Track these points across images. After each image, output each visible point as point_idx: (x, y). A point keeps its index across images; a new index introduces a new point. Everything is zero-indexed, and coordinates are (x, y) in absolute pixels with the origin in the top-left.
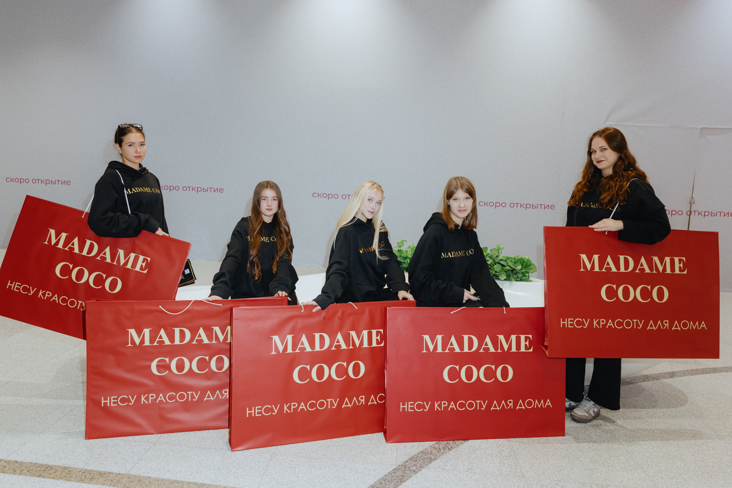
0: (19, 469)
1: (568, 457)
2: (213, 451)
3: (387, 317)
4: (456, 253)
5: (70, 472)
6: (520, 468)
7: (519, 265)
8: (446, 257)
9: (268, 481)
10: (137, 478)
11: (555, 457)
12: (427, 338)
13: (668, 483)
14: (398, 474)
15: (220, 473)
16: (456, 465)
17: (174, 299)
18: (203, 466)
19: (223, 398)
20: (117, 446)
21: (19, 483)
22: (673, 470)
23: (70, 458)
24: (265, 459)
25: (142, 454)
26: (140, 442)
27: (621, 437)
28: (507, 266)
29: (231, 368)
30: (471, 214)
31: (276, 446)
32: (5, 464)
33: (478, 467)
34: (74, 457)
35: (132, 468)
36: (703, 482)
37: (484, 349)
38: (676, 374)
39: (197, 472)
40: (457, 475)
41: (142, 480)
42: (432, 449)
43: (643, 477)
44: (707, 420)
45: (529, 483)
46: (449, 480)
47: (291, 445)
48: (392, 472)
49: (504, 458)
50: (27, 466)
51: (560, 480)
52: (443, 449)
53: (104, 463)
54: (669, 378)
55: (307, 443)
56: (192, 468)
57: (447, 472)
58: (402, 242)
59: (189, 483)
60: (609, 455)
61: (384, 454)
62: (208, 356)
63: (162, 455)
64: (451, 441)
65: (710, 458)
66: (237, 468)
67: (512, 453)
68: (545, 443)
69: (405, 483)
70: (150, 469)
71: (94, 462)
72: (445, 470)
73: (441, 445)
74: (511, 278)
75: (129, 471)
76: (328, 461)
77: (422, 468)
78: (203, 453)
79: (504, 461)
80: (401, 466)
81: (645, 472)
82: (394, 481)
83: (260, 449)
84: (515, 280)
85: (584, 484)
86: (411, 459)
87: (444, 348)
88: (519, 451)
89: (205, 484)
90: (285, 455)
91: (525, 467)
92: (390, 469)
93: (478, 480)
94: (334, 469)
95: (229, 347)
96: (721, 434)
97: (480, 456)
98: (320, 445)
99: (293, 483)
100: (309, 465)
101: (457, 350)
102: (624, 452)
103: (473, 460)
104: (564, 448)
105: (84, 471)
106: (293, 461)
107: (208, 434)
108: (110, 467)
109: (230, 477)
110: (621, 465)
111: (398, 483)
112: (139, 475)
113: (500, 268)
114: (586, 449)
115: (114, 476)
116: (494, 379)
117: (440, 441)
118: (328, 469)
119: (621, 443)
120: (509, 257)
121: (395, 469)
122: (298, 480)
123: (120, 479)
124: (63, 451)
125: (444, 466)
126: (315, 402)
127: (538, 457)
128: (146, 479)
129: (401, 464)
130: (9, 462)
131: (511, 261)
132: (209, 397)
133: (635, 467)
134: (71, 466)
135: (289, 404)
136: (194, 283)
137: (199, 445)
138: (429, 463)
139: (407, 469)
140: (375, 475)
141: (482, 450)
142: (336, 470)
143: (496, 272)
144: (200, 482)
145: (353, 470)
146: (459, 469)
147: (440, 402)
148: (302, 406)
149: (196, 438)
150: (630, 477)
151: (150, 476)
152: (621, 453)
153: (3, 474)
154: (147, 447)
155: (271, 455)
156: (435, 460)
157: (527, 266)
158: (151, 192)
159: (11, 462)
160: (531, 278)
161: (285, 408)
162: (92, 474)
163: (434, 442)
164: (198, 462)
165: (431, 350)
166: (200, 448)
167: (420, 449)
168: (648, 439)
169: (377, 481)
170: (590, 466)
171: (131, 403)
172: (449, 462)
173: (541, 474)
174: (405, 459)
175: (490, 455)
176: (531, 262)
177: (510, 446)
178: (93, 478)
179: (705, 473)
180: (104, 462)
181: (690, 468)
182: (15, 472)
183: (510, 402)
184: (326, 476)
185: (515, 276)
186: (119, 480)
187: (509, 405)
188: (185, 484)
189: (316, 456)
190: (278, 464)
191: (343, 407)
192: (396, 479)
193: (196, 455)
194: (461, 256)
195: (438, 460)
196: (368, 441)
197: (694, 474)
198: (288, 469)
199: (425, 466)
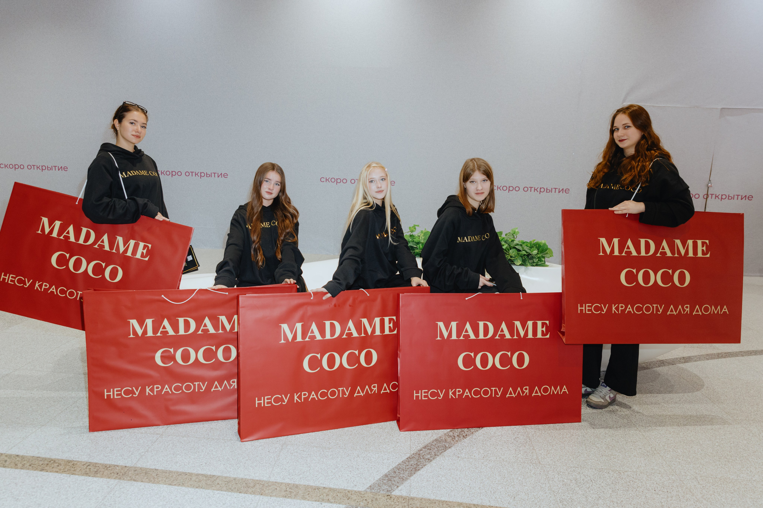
0: (21, 463)
1: (584, 443)
2: (222, 442)
3: (400, 304)
4: (472, 237)
5: (74, 465)
6: (536, 455)
7: (535, 250)
8: (462, 241)
9: (279, 471)
10: (143, 471)
11: (571, 443)
12: (441, 324)
13: (685, 468)
14: (412, 462)
15: (229, 464)
16: (471, 453)
17: (178, 288)
18: (212, 458)
19: (231, 388)
20: (122, 438)
21: (21, 478)
22: (690, 455)
23: (74, 451)
24: (276, 449)
25: (149, 446)
26: (146, 434)
27: (637, 423)
28: (523, 250)
29: (239, 358)
30: (488, 197)
31: (287, 436)
32: (6, 458)
33: (494, 454)
34: (78, 450)
35: (138, 460)
36: (720, 467)
37: (500, 335)
38: (692, 359)
39: (206, 464)
40: (473, 463)
41: (149, 473)
42: (447, 437)
43: (660, 463)
44: (724, 405)
45: (546, 470)
46: (464, 468)
47: (302, 435)
48: (406, 461)
49: (520, 446)
50: (29, 460)
51: (577, 466)
52: (457, 437)
53: (109, 456)
54: (685, 362)
55: (318, 432)
56: (201, 460)
57: (462, 460)
58: (414, 227)
59: (198, 475)
60: (626, 441)
61: (398, 443)
62: (214, 346)
63: (169, 446)
64: (465, 428)
65: (727, 443)
66: (247, 459)
67: (528, 440)
68: (560, 429)
69: (419, 471)
70: (157, 461)
71: (98, 455)
72: (460, 458)
73: (455, 433)
74: (527, 263)
75: (135, 464)
76: (340, 450)
77: (437, 456)
78: (211, 444)
79: (519, 448)
80: (415, 455)
81: (662, 457)
82: (408, 470)
83: (270, 439)
84: (531, 265)
85: (601, 470)
86: (425, 447)
87: (459, 335)
88: (534, 438)
89: (214, 476)
90: (296, 445)
91: (541, 454)
92: (404, 458)
93: (494, 467)
94: (346, 459)
95: (237, 337)
96: (737, 418)
97: (495, 443)
98: (332, 434)
99: (305, 473)
100: (321, 454)
101: (472, 337)
102: (641, 438)
103: (489, 447)
104: (580, 434)
105: (89, 464)
106: (305, 451)
107: (217, 425)
108: (116, 460)
109: (239, 469)
110: (638, 451)
111: (412, 472)
112: (146, 467)
113: (516, 253)
114: (602, 435)
115: (120, 469)
116: (509, 366)
117: (454, 429)
118: (340, 458)
119: (637, 429)
120: (525, 242)
121: (409, 457)
122: (309, 470)
123: (126, 471)
124: (66, 444)
125: (459, 454)
126: (326, 391)
127: (554, 443)
128: (153, 471)
129: (415, 453)
130: (10, 456)
131: (527, 246)
132: (217, 387)
133: (652, 452)
134: (74, 459)
135: (299, 393)
136: (197, 270)
137: (208, 436)
138: (443, 451)
139: (421, 457)
140: (389, 464)
141: (497, 437)
142: (348, 459)
143: (511, 257)
144: (209, 473)
145: (366, 459)
146: (475, 456)
147: (454, 390)
148: (313, 395)
149: (204, 428)
150: (647, 462)
151: (157, 468)
152: (638, 439)
153: (4, 469)
154: (153, 438)
155: (281, 445)
156: (450, 448)
157: (543, 250)
158: (148, 175)
159: (12, 456)
160: (547, 263)
161: (296, 398)
162: (96, 467)
163: (449, 430)
164: (206, 454)
165: (446, 337)
166: (209, 439)
167: (434, 437)
168: (665, 424)
169: (391, 470)
170: (606, 452)
171: (135, 394)
172: (464, 450)
173: (557, 461)
174: (419, 448)
175: (505, 442)
176: (547, 246)
177: (525, 433)
178: (98, 471)
179: (722, 458)
180: (109, 454)
181: (708, 452)
182: (16, 467)
183: (526, 389)
184: (338, 465)
185: (531, 261)
186: (125, 473)
187: (525, 392)
188: (194, 476)
189: (328, 446)
190: (289, 454)
191: (355, 396)
192: (410, 468)
193: (204, 446)
194: (477, 241)
195: (452, 448)
196: (381, 430)
197: (711, 459)
198: (299, 459)
199: (439, 454)
